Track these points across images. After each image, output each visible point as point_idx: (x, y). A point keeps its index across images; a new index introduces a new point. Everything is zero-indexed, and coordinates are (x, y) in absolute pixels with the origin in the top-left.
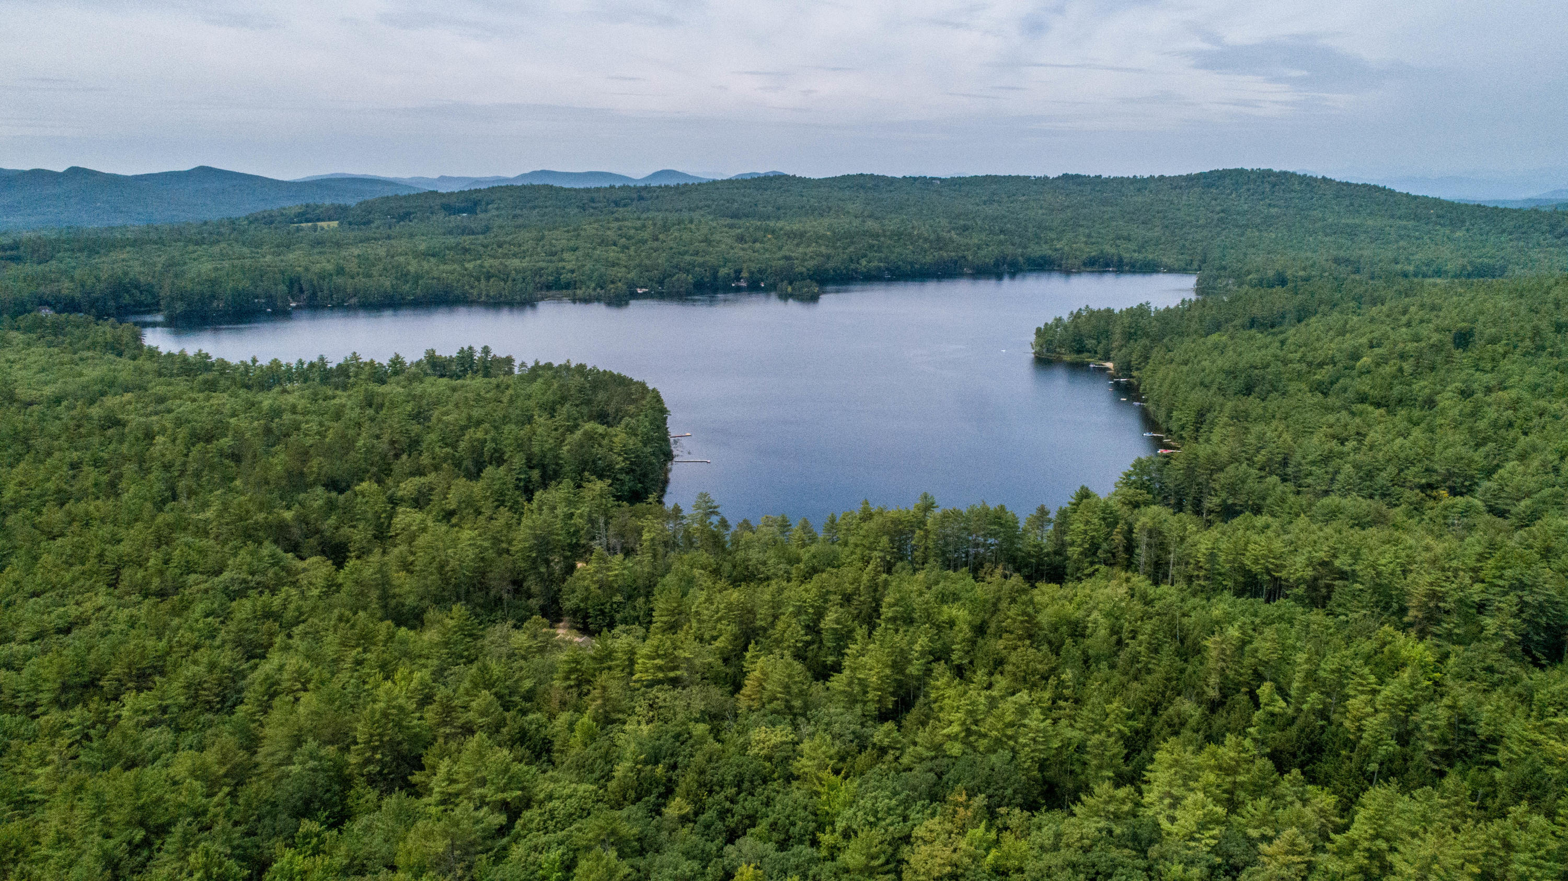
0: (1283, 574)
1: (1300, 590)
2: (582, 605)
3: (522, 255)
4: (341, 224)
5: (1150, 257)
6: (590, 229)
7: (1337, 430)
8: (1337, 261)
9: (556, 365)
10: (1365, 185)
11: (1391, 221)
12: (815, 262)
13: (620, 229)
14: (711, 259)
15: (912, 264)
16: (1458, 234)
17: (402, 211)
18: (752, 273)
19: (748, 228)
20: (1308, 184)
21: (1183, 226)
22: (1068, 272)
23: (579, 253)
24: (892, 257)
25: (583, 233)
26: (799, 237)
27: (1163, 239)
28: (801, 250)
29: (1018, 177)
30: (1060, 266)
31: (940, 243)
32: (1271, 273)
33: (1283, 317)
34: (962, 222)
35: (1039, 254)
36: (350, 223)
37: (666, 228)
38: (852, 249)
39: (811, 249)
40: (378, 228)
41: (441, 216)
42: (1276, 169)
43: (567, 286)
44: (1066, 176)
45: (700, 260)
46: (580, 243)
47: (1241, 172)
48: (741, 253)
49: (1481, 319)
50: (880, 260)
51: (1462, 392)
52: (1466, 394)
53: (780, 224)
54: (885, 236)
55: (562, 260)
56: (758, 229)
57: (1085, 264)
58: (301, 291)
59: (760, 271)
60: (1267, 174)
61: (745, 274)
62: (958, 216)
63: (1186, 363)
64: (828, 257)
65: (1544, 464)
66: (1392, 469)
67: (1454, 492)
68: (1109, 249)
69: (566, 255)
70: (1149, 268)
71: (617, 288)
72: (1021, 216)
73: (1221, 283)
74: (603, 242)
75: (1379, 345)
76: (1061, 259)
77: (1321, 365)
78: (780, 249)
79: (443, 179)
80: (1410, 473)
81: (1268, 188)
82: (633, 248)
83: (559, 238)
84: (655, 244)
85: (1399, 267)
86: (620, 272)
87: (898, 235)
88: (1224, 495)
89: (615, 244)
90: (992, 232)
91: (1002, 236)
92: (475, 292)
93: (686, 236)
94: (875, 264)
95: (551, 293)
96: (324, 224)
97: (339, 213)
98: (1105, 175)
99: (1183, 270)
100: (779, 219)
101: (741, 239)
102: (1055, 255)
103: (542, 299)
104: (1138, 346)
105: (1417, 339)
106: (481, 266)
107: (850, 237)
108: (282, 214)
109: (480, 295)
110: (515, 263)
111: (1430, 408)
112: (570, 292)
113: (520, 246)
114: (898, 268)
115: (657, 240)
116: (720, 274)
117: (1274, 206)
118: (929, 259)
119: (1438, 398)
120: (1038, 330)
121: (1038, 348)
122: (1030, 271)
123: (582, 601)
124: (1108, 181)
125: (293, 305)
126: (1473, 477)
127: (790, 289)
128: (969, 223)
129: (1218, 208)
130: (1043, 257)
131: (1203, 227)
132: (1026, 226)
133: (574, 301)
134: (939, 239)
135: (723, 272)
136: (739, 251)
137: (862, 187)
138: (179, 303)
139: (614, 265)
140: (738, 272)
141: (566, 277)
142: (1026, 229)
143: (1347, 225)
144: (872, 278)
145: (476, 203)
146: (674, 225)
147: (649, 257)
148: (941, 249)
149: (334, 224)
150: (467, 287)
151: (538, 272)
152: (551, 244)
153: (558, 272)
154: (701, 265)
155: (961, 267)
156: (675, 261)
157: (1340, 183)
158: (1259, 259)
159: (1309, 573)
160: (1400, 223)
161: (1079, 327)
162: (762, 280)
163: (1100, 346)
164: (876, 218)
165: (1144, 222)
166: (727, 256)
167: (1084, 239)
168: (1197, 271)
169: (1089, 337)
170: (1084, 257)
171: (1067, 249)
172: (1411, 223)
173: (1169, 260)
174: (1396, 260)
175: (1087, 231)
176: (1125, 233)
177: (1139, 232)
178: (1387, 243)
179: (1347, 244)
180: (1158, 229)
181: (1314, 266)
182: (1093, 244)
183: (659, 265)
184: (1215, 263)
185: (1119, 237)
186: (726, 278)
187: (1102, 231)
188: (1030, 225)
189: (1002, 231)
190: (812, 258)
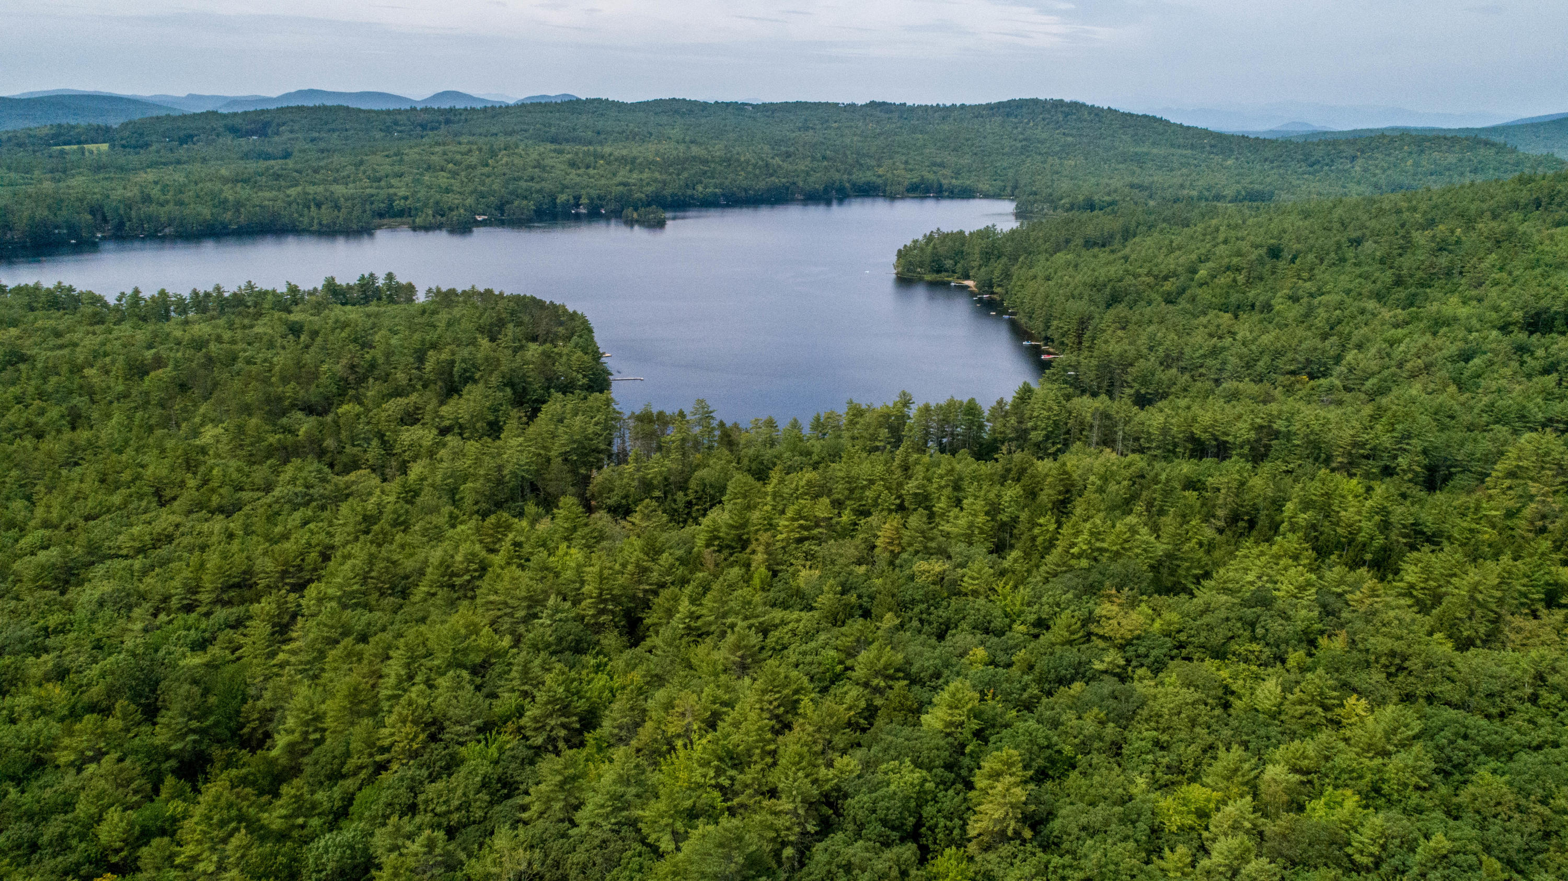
0: (1230, 439)
1: (1246, 450)
2: (624, 501)
3: (345, 181)
4: (112, 147)
5: (966, 183)
6: (412, 154)
7: (1212, 328)
8: (1132, 186)
9: (459, 291)
10: (1145, 116)
11: (1173, 150)
12: (653, 188)
13: (445, 153)
14: (547, 186)
15: (746, 190)
16: (1229, 162)
17: (182, 134)
18: (591, 199)
19: (576, 153)
20: (1097, 115)
21: (990, 155)
22: (892, 197)
23: (408, 179)
24: (727, 182)
25: (405, 158)
26: (631, 162)
27: (974, 166)
28: (635, 176)
29: (827, 103)
30: (884, 191)
31: (769, 169)
32: (1081, 198)
33: (1112, 236)
34: (783, 148)
35: (863, 179)
36: (123, 147)
37: (493, 153)
38: (685, 175)
39: (645, 175)
40: (158, 152)
41: (228, 140)
42: (1067, 99)
43: (401, 213)
44: (873, 104)
45: (535, 186)
46: (404, 168)
47: (1035, 102)
48: (578, 179)
49: (1285, 236)
50: (715, 186)
51: (1290, 298)
52: (1295, 299)
53: (607, 149)
54: (714, 162)
55: (391, 186)
56: (587, 154)
57: (908, 191)
58: (105, 220)
59: (600, 198)
60: (1058, 105)
61: (584, 200)
62: (777, 143)
63: (1048, 279)
64: (665, 183)
65: (1379, 352)
66: (1266, 359)
67: (1312, 377)
68: (930, 177)
69: (393, 181)
70: (966, 194)
71: (457, 216)
72: (838, 142)
73: (1036, 207)
74: (430, 168)
75: (1208, 260)
76: (885, 185)
77: (1166, 278)
78: (614, 175)
79: (191, 97)
80: (1280, 363)
81: (1061, 117)
82: (463, 174)
83: (381, 163)
84: (486, 170)
85: (1185, 192)
86: (456, 199)
87: (728, 161)
88: (1136, 386)
89: (443, 170)
90: (814, 159)
91: (825, 163)
92: (306, 220)
93: (516, 161)
94: (711, 189)
95: (385, 221)
96: (91, 147)
97: (102, 134)
98: (909, 103)
99: (997, 196)
100: (603, 144)
101: (573, 164)
102: (879, 181)
103: (379, 227)
104: (997, 268)
105: (1239, 254)
106: (305, 193)
107: (682, 163)
108: (30, 136)
109: (311, 224)
110: (340, 189)
111: (1269, 312)
112: (407, 220)
113: (337, 171)
114: (733, 194)
115: (487, 165)
116: (558, 201)
117: (1068, 135)
118: (761, 185)
119: (1273, 302)
120: (899, 251)
121: (900, 269)
122: (857, 196)
123: (623, 498)
124: (913, 109)
125: (99, 235)
126: (1325, 364)
127: (635, 215)
128: (792, 149)
129: (1021, 137)
130: (868, 183)
131: (1010, 154)
132: (845, 152)
133: (415, 228)
134: (766, 165)
135: (562, 198)
136: (573, 176)
137: (676, 112)
139: (447, 191)
140: (577, 198)
141: (398, 204)
142: (845, 154)
143: (1136, 154)
144: (709, 203)
145: (266, 125)
146: (501, 149)
147: (482, 183)
148: (771, 175)
149: (105, 147)
150: (295, 215)
151: (369, 199)
152: (374, 170)
153: (391, 199)
154: (538, 191)
155: (793, 194)
156: (511, 187)
157: (1123, 114)
158: (1065, 185)
159: (1253, 435)
160: (1180, 151)
161: (934, 248)
162: (602, 206)
163: (959, 265)
164: (701, 144)
165: (955, 150)
166: (565, 182)
167: (903, 166)
168: (1012, 196)
169: (946, 258)
170: (906, 183)
171: (889, 175)
172: (1189, 152)
173: (984, 186)
174: (1182, 186)
175: (904, 158)
176: (939, 160)
177: (951, 159)
178: (1172, 170)
179: (1138, 171)
180: (967, 156)
181: (1115, 191)
182: (911, 170)
183: (495, 191)
184: (1028, 189)
185: (934, 164)
186: (566, 205)
187: (917, 158)
188: (848, 153)
189: (824, 158)
190: (648, 184)
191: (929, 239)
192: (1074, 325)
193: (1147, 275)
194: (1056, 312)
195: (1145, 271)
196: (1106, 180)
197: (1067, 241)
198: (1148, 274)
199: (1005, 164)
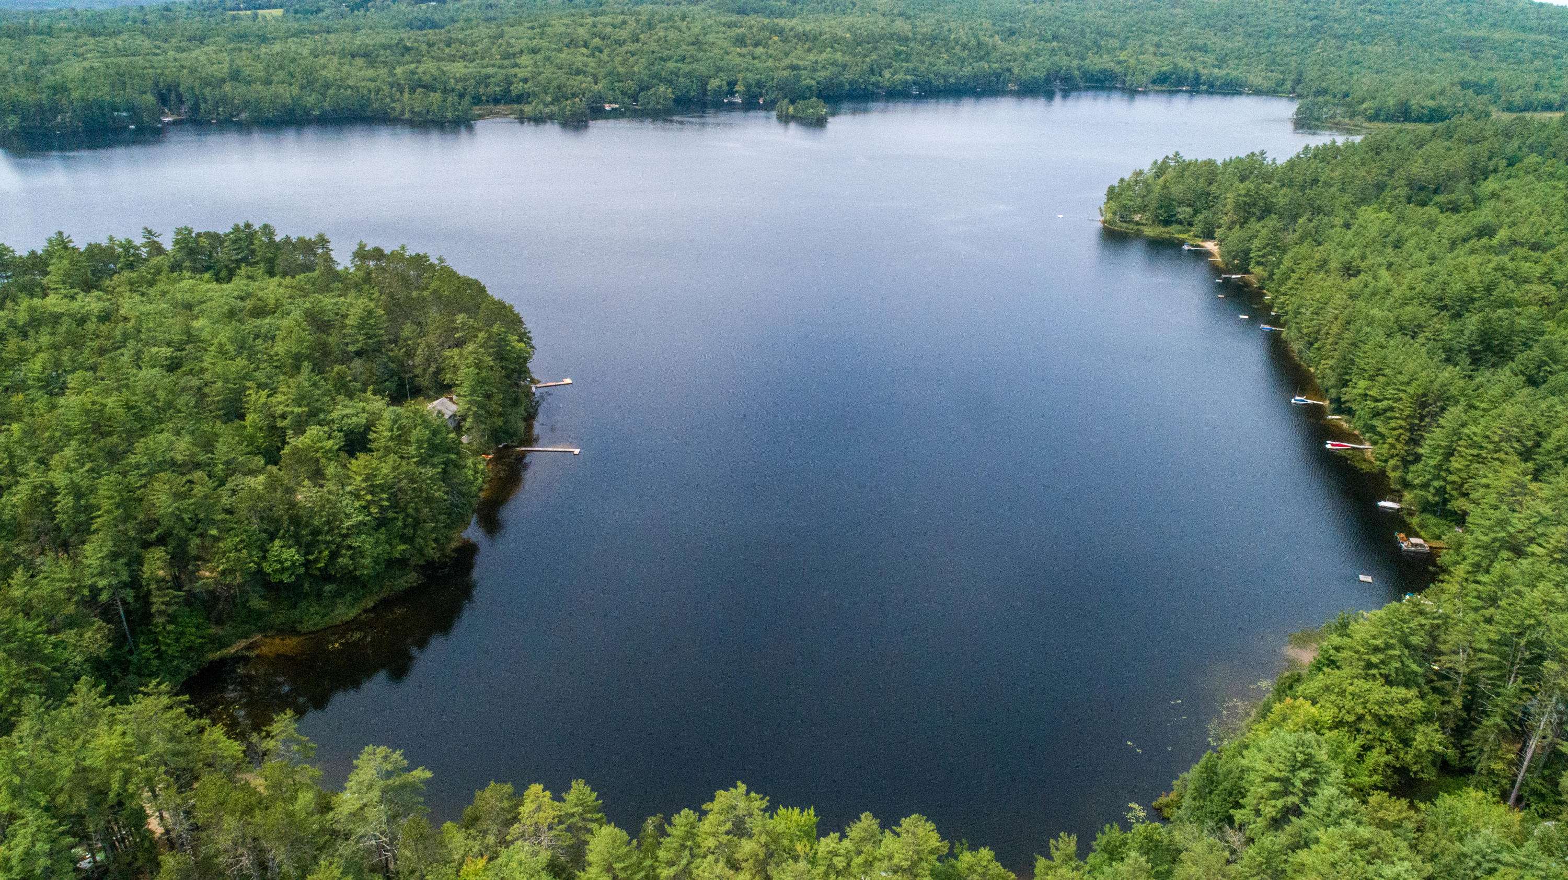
3: (471, 58)
4: (285, 12)
5: (1234, 74)
8: (1464, 85)
11: (1523, 36)
12: (828, 73)
13: (594, 25)
14: (701, 68)
15: (945, 77)
18: (748, 86)
19: (751, 28)
21: (1268, 36)
22: (1132, 92)
23: (540, 56)
24: (922, 68)
25: (549, 30)
26: (811, 39)
27: (1246, 51)
28: (812, 57)
30: (1123, 84)
31: (981, 51)
32: (1391, 102)
34: (1008, 25)
35: (1098, 66)
36: (296, 12)
37: (650, 26)
38: (874, 56)
39: (824, 56)
43: (516, 100)
45: (686, 68)
46: (544, 43)
48: (738, 60)
50: (907, 72)
53: (794, 22)
54: (915, 40)
55: (517, 66)
56: (764, 28)
57: (1154, 82)
58: (180, 98)
59: (759, 84)
61: (740, 88)
62: (1003, 17)
64: (845, 67)
68: (1186, 64)
69: (523, 59)
70: (1231, 89)
71: (573, 105)
72: (1077, 18)
74: (572, 43)
76: (1126, 75)
78: (787, 55)
82: (607, 50)
83: (521, 37)
84: (634, 47)
86: (583, 82)
87: (932, 40)
89: (586, 46)
90: (1042, 38)
91: (1055, 44)
92: (397, 106)
93: (673, 36)
94: (901, 76)
95: (500, 107)
96: (265, 12)
99: (1272, 92)
100: (793, 16)
101: (740, 41)
102: (1118, 69)
103: (481, 117)
104: (1263, 229)
106: (413, 73)
107: (874, 41)
109: (403, 113)
110: (458, 69)
112: (516, 107)
113: (473, 44)
114: (929, 82)
115: (637, 41)
116: (709, 87)
117: (1375, 12)
118: (967, 70)
120: (1111, 190)
121: (1109, 216)
122: (1087, 89)
125: (167, 120)
127: (792, 109)
128: (1016, 26)
129: (1312, 14)
130: (1103, 71)
131: (1295, 36)
132: (1083, 30)
133: (522, 119)
134: (979, 45)
135: (714, 83)
136: (735, 58)
138: (12, 117)
139: (578, 72)
140: (732, 84)
141: (517, 88)
142: (1083, 34)
144: (896, 94)
146: (661, 21)
147: (624, 62)
148: (981, 59)
149: (278, 12)
150: (388, 100)
151: (484, 80)
152: (509, 44)
153: (509, 81)
154: (687, 75)
155: (1005, 83)
156: (655, 68)
158: (1368, 82)
160: (1533, 37)
161: (1165, 187)
162: (761, 96)
163: (1200, 217)
164: (908, 17)
165: (1223, 29)
166: (720, 64)
167: (1152, 49)
168: (1294, 93)
169: (1182, 203)
170: (1153, 72)
171: (1132, 61)
172: (1545, 38)
173: (1256, 79)
174: (1537, 87)
175: (1156, 39)
176: (1200, 42)
177: (1218, 42)
178: (1520, 62)
179: (1473, 63)
180: (1240, 38)
181: (1442, 93)
182: (1163, 55)
183: (634, 74)
184: (1315, 86)
185: (1194, 48)
186: (718, 92)
187: (1173, 39)
188: (1088, 30)
189: (1055, 37)
190: (824, 67)
191: (1161, 169)
192: (1405, 407)
193: (1542, 279)
194: (1367, 358)
195: (1539, 270)
196: (1426, 75)
197: (1380, 187)
198: (1544, 278)
199: (1287, 49)
